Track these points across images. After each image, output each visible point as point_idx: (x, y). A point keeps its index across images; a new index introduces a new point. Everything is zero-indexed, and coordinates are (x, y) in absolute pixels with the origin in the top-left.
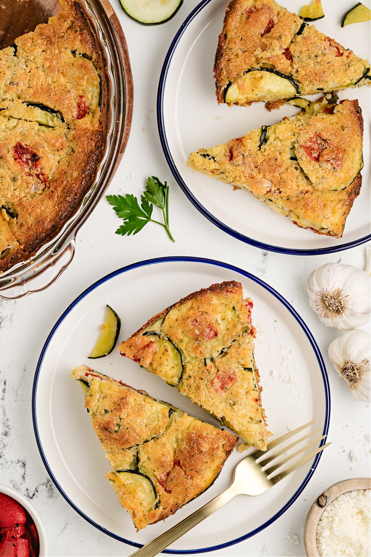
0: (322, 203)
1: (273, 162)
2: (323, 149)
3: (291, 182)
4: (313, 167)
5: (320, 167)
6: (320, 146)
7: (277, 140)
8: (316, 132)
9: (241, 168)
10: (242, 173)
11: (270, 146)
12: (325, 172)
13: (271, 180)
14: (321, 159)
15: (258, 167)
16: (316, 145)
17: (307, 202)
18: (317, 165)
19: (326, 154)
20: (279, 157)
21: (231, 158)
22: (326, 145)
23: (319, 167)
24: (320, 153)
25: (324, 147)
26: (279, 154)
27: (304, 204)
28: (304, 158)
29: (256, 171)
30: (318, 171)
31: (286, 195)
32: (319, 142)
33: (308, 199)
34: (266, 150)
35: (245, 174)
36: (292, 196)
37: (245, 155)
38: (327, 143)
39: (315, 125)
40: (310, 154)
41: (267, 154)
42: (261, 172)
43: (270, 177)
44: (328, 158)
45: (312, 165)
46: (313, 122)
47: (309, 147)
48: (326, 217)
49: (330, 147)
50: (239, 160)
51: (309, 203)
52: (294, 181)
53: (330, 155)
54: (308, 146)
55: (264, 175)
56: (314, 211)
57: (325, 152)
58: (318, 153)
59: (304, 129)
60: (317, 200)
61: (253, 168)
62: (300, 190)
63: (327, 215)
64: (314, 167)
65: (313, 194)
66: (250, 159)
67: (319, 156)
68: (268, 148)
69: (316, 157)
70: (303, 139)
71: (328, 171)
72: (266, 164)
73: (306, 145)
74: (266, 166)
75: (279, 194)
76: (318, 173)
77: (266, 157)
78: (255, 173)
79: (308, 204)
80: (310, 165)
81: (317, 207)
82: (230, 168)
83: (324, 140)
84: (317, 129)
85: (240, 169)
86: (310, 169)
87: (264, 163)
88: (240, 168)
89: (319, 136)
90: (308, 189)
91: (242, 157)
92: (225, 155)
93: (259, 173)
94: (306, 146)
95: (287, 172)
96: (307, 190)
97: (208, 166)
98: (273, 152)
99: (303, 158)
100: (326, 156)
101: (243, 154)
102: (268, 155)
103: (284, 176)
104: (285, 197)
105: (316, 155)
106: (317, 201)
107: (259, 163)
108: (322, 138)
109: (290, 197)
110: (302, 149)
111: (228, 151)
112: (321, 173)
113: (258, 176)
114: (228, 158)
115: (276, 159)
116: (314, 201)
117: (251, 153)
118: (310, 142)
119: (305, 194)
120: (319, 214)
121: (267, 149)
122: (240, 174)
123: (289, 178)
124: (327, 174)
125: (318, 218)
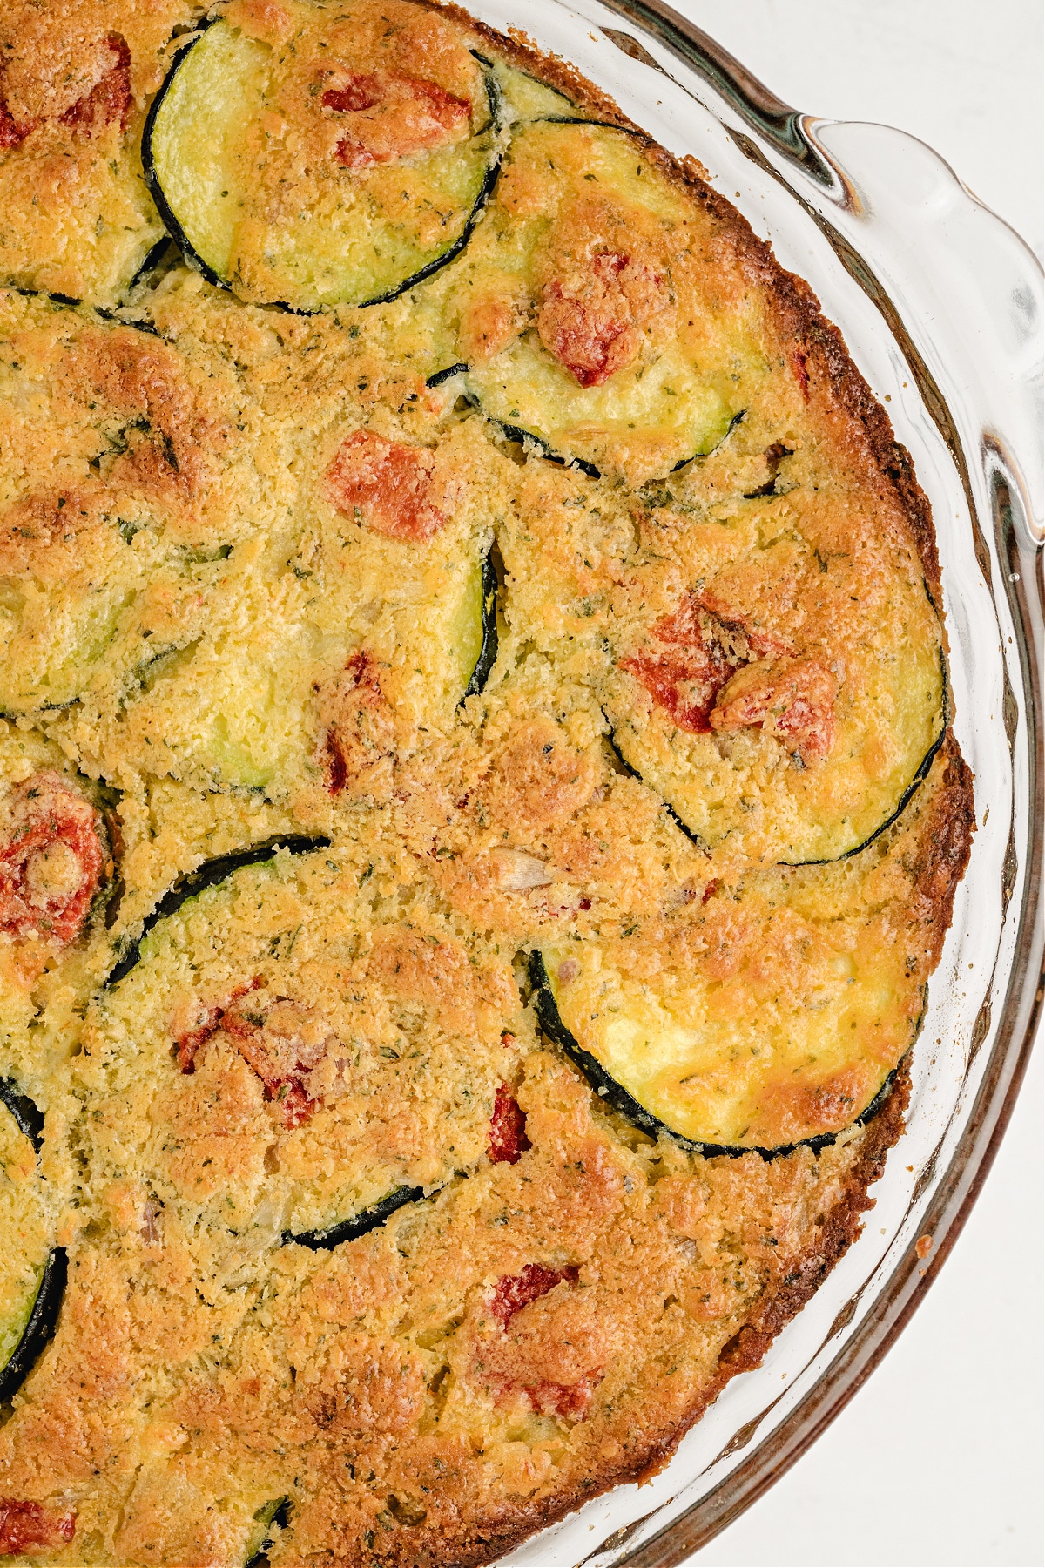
0: (789, 937)
1: (533, 765)
2: (732, 670)
3: (633, 848)
4: (689, 759)
5: (724, 755)
6: (717, 653)
7: (532, 657)
8: (691, 591)
9: (392, 819)
10: (402, 842)
11: (507, 692)
12: (751, 778)
13: (539, 849)
14: (716, 717)
15: (470, 804)
16: (693, 651)
17: (722, 938)
18: (707, 749)
19: (741, 694)
20: (557, 736)
21: (339, 775)
22: (742, 649)
23: (717, 757)
24: (716, 687)
25: (733, 661)
26: (555, 723)
27: (705, 946)
28: (641, 721)
29: (465, 821)
30: (717, 778)
31: (614, 914)
32: (707, 635)
33: (723, 924)
34: (492, 715)
35: (414, 845)
36: (646, 917)
37: (404, 756)
38: (749, 638)
39: (686, 557)
40: (670, 699)
41: (499, 735)
42: (487, 821)
43: (537, 837)
44: (754, 710)
45: (686, 753)
46: (674, 544)
47: (662, 665)
48: (817, 997)
49: (762, 654)
50: (375, 780)
51: (730, 943)
52: (646, 837)
53: (764, 696)
54: (656, 659)
55: (505, 836)
56: (757, 976)
57: (742, 681)
58: (706, 690)
59: (633, 582)
60: (763, 924)
61: (448, 807)
62: (681, 881)
63: (819, 988)
64: (695, 758)
65: (746, 898)
66: (426, 771)
67: (711, 703)
68: (496, 703)
69: (697, 708)
70: (630, 629)
71: (763, 773)
72: (503, 780)
73: (647, 655)
74: (504, 793)
75: (582, 912)
76: (717, 788)
77: (499, 751)
78: (459, 831)
79: (725, 946)
80: (676, 752)
81: (768, 959)
82: (340, 823)
83: (731, 626)
84: (695, 576)
85: (388, 822)
86: (678, 773)
87: (496, 779)
88: (385, 818)
89: (705, 606)
90: (716, 875)
91: (387, 765)
92: (307, 768)
93: (482, 828)
94: (648, 661)
95: (606, 798)
96: (711, 877)
97: (241, 826)
98: (523, 718)
99: (636, 722)
100: (741, 701)
101: (391, 754)
102: (504, 738)
103: (599, 819)
104: (612, 922)
105: (696, 700)
106: (767, 929)
107: (473, 782)
108: (723, 615)
109: (635, 921)
110: (629, 678)
111: (321, 742)
112: (733, 785)
113: (474, 841)
114: (325, 778)
115: (549, 750)
116: (751, 928)
117: (428, 743)
118: (663, 639)
119: (705, 899)
120: (783, 989)
121: (495, 707)
122: (391, 848)
123: (623, 828)
124: (763, 784)
125: (778, 1009)
